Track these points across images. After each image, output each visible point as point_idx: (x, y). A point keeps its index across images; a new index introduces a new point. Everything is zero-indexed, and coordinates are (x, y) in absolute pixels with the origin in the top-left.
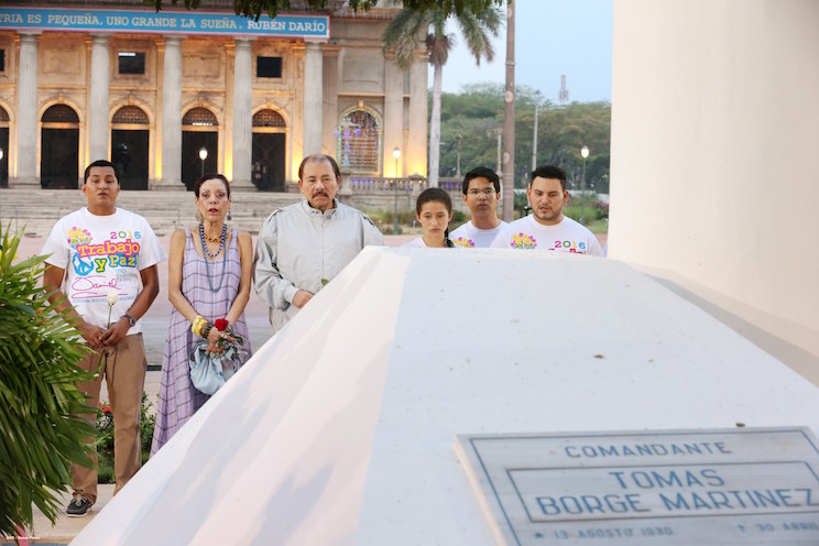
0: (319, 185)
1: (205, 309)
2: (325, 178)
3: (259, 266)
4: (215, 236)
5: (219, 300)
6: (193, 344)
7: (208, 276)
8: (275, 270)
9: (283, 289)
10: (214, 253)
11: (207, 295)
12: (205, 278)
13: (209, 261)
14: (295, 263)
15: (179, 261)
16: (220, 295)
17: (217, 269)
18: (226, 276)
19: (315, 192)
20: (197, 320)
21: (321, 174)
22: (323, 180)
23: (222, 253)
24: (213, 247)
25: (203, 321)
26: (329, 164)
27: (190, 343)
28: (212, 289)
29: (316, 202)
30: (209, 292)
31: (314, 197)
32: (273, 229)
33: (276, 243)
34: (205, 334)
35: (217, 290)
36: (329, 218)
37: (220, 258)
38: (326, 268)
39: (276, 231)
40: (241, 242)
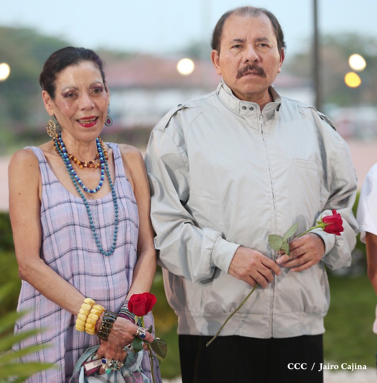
0: (250, 53)
1: (97, 286)
2: (260, 43)
3: (157, 206)
4: (88, 157)
5: (117, 268)
6: (75, 353)
7: (92, 227)
8: (186, 213)
9: (211, 245)
10: (93, 186)
11: (95, 263)
12: (88, 231)
13: (89, 201)
14: (226, 199)
15: (34, 205)
16: (118, 260)
17: (105, 214)
18: (121, 225)
19: (242, 66)
20: (85, 307)
21: (254, 35)
22: (255, 47)
23: (106, 185)
24: (91, 177)
25: (98, 308)
26: (267, 21)
27: (69, 350)
28: (101, 251)
29: (244, 85)
30: (98, 256)
31: (240, 75)
32: (177, 140)
33: (185, 166)
34: (104, 330)
35: (111, 252)
36: (271, 117)
37: (105, 194)
38: (279, 205)
39: (182, 142)
40: (131, 165)
